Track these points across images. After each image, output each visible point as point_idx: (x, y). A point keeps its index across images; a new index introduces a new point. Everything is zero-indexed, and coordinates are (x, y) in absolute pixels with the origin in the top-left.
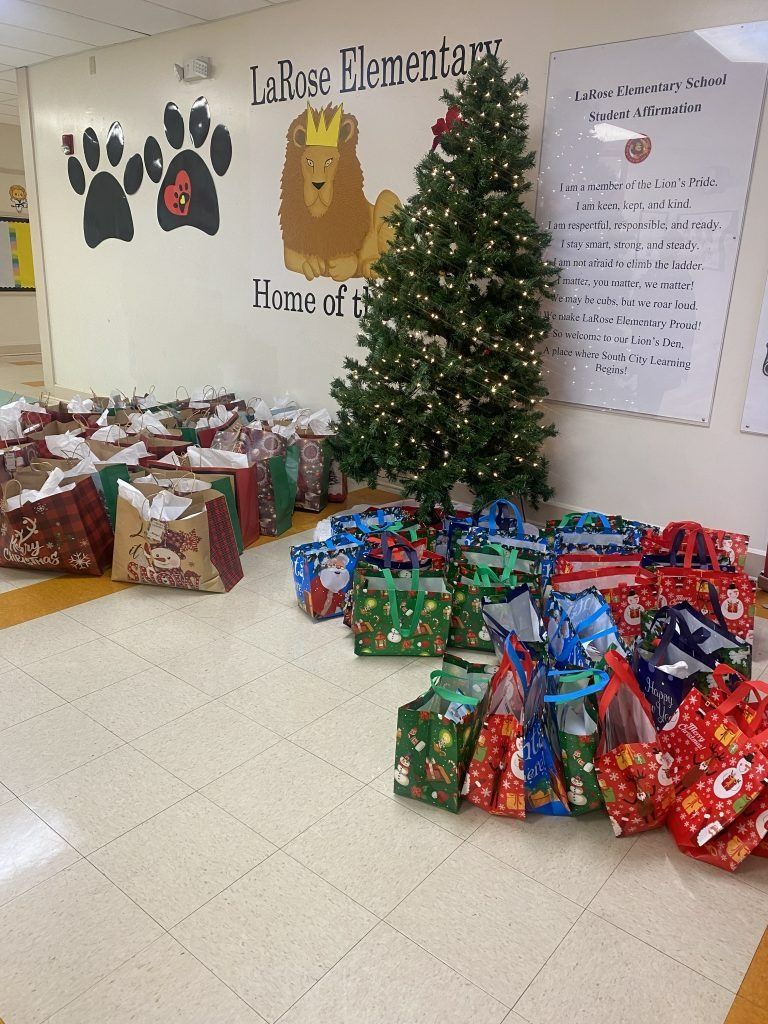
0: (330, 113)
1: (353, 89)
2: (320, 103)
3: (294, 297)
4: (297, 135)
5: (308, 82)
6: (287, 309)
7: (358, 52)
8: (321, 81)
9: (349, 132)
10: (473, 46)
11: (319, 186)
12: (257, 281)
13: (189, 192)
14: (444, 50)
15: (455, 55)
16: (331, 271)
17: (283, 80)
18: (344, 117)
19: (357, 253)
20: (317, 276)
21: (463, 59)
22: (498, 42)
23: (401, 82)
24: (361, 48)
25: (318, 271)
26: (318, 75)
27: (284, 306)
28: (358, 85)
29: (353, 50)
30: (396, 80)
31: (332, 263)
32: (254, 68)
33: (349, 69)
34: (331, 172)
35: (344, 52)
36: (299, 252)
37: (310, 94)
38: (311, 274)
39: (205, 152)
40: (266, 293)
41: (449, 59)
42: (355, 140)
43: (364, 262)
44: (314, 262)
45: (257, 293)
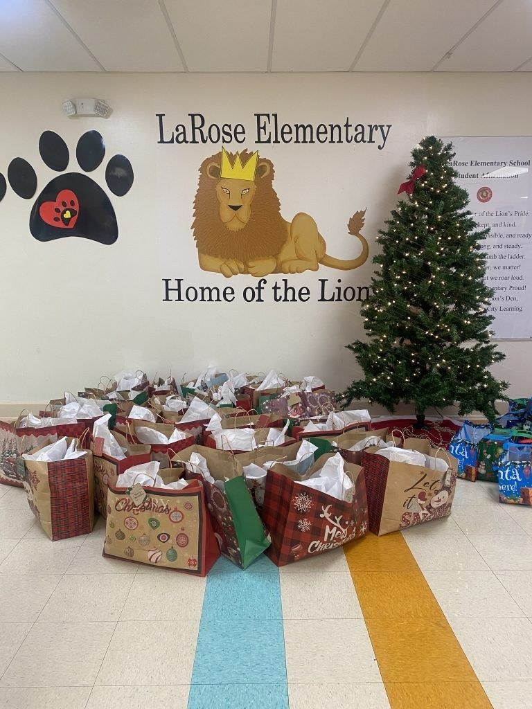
0: (245, 157)
1: (269, 141)
2: (234, 148)
3: (210, 291)
4: (211, 170)
5: (222, 134)
6: (203, 300)
7: (272, 118)
8: (236, 133)
9: (264, 171)
10: (370, 126)
11: (236, 208)
12: (167, 281)
13: (76, 208)
14: (347, 126)
15: (356, 130)
16: (250, 270)
17: (194, 128)
18: (259, 160)
19: (276, 256)
20: (236, 274)
21: (363, 133)
22: (389, 126)
23: (312, 141)
24: (275, 115)
25: (236, 270)
26: (233, 129)
27: (200, 297)
28: (273, 139)
29: (268, 115)
30: (308, 139)
31: (251, 264)
32: (161, 116)
33: (264, 128)
34: (248, 199)
35: (258, 116)
36: (216, 257)
37: (224, 141)
38: (229, 272)
39: (98, 176)
40: (179, 290)
41: (352, 133)
42: (271, 177)
43: (283, 262)
44: (233, 265)
45: (167, 289)
